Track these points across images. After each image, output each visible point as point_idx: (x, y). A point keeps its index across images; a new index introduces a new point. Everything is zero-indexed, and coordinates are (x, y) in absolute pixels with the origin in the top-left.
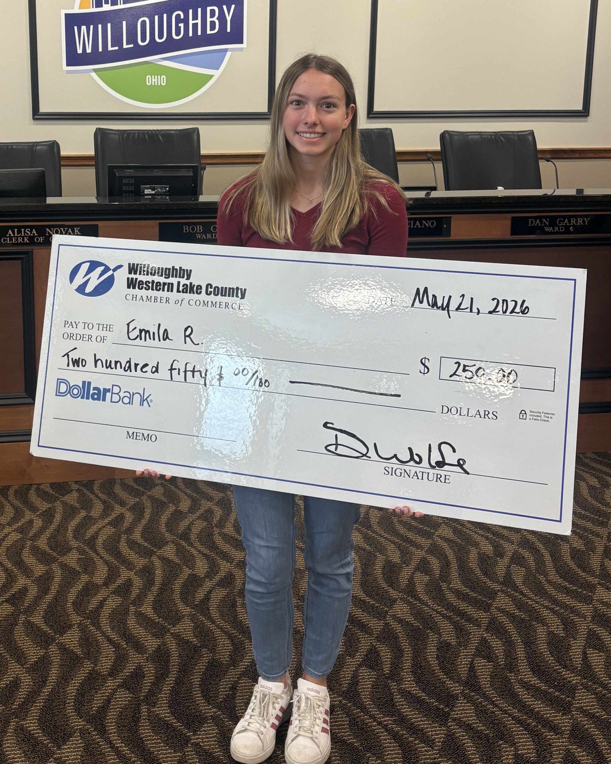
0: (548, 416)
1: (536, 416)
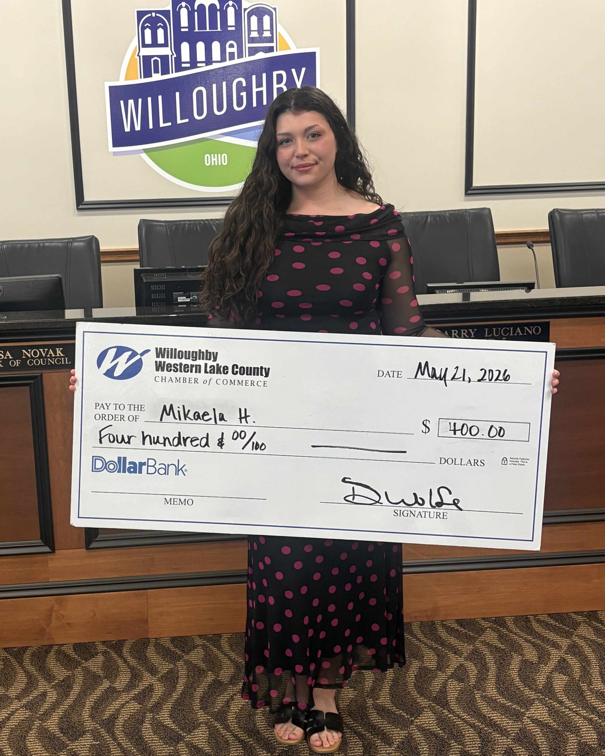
0: (524, 461)
1: (515, 461)
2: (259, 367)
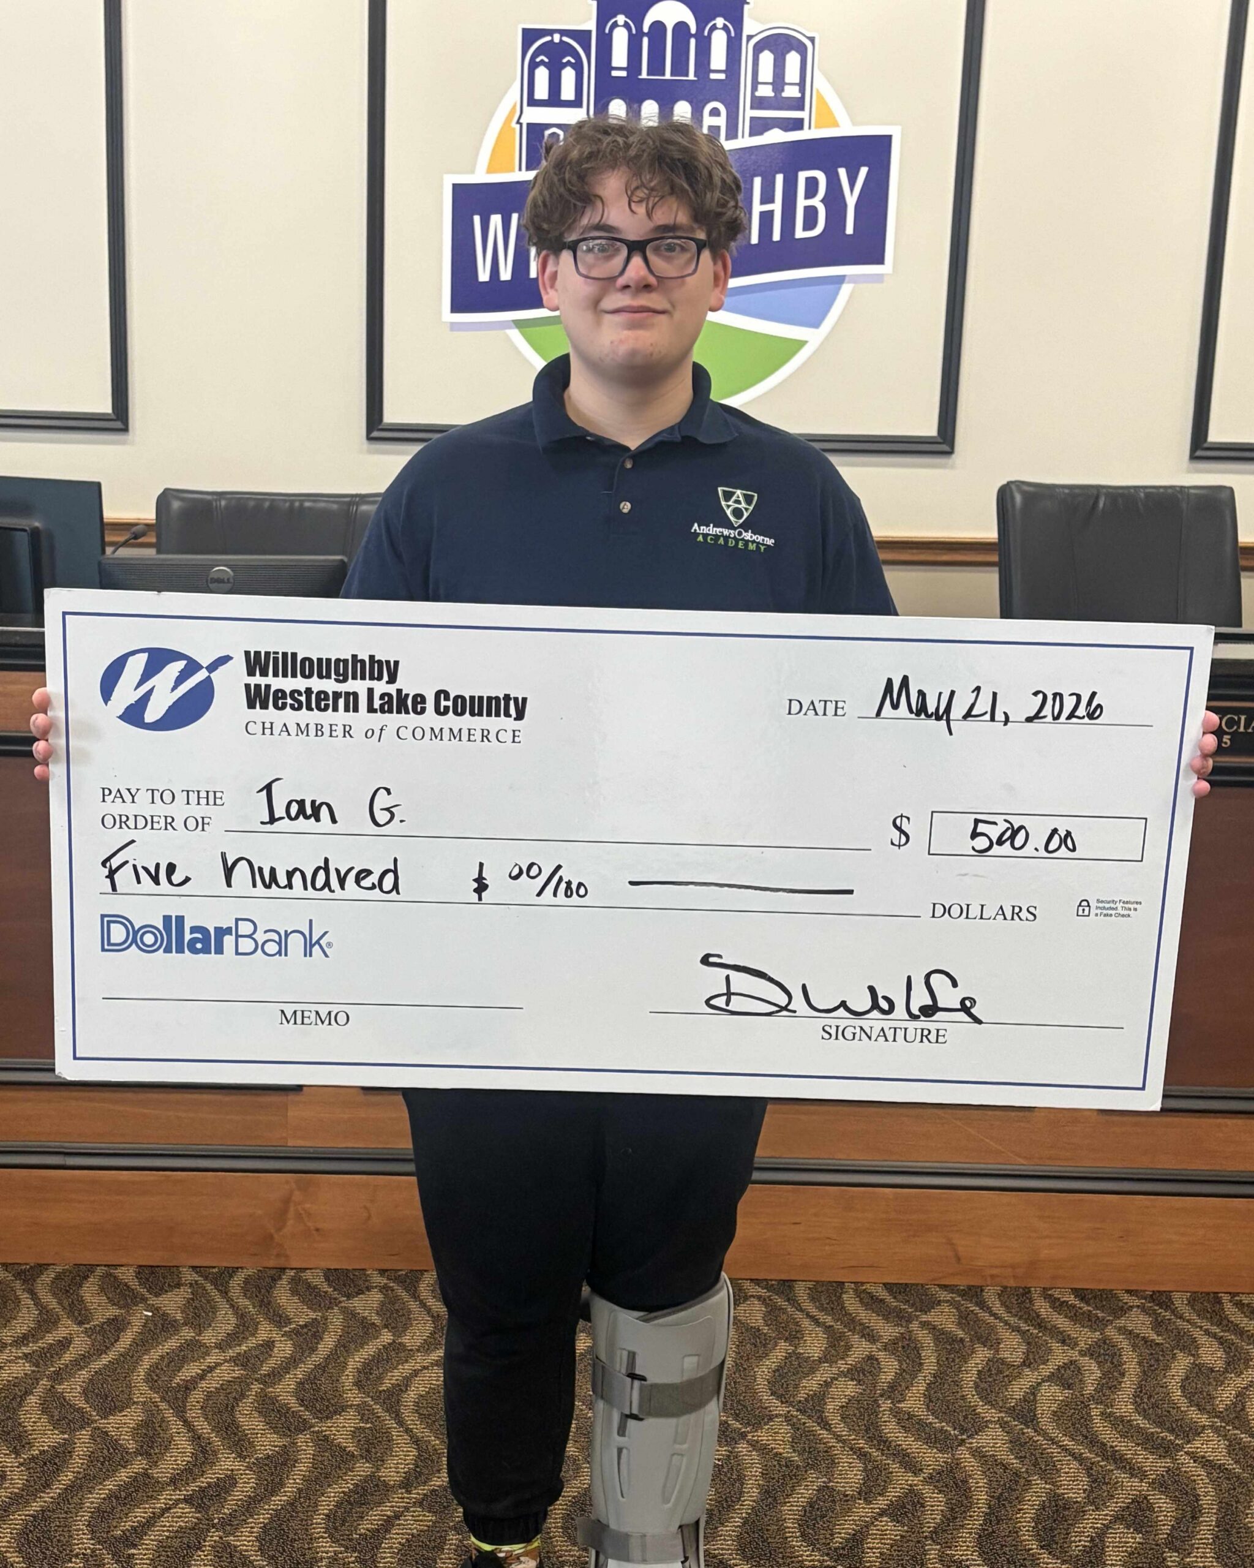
0: (1130, 907)
1: (1108, 908)
2: (501, 696)
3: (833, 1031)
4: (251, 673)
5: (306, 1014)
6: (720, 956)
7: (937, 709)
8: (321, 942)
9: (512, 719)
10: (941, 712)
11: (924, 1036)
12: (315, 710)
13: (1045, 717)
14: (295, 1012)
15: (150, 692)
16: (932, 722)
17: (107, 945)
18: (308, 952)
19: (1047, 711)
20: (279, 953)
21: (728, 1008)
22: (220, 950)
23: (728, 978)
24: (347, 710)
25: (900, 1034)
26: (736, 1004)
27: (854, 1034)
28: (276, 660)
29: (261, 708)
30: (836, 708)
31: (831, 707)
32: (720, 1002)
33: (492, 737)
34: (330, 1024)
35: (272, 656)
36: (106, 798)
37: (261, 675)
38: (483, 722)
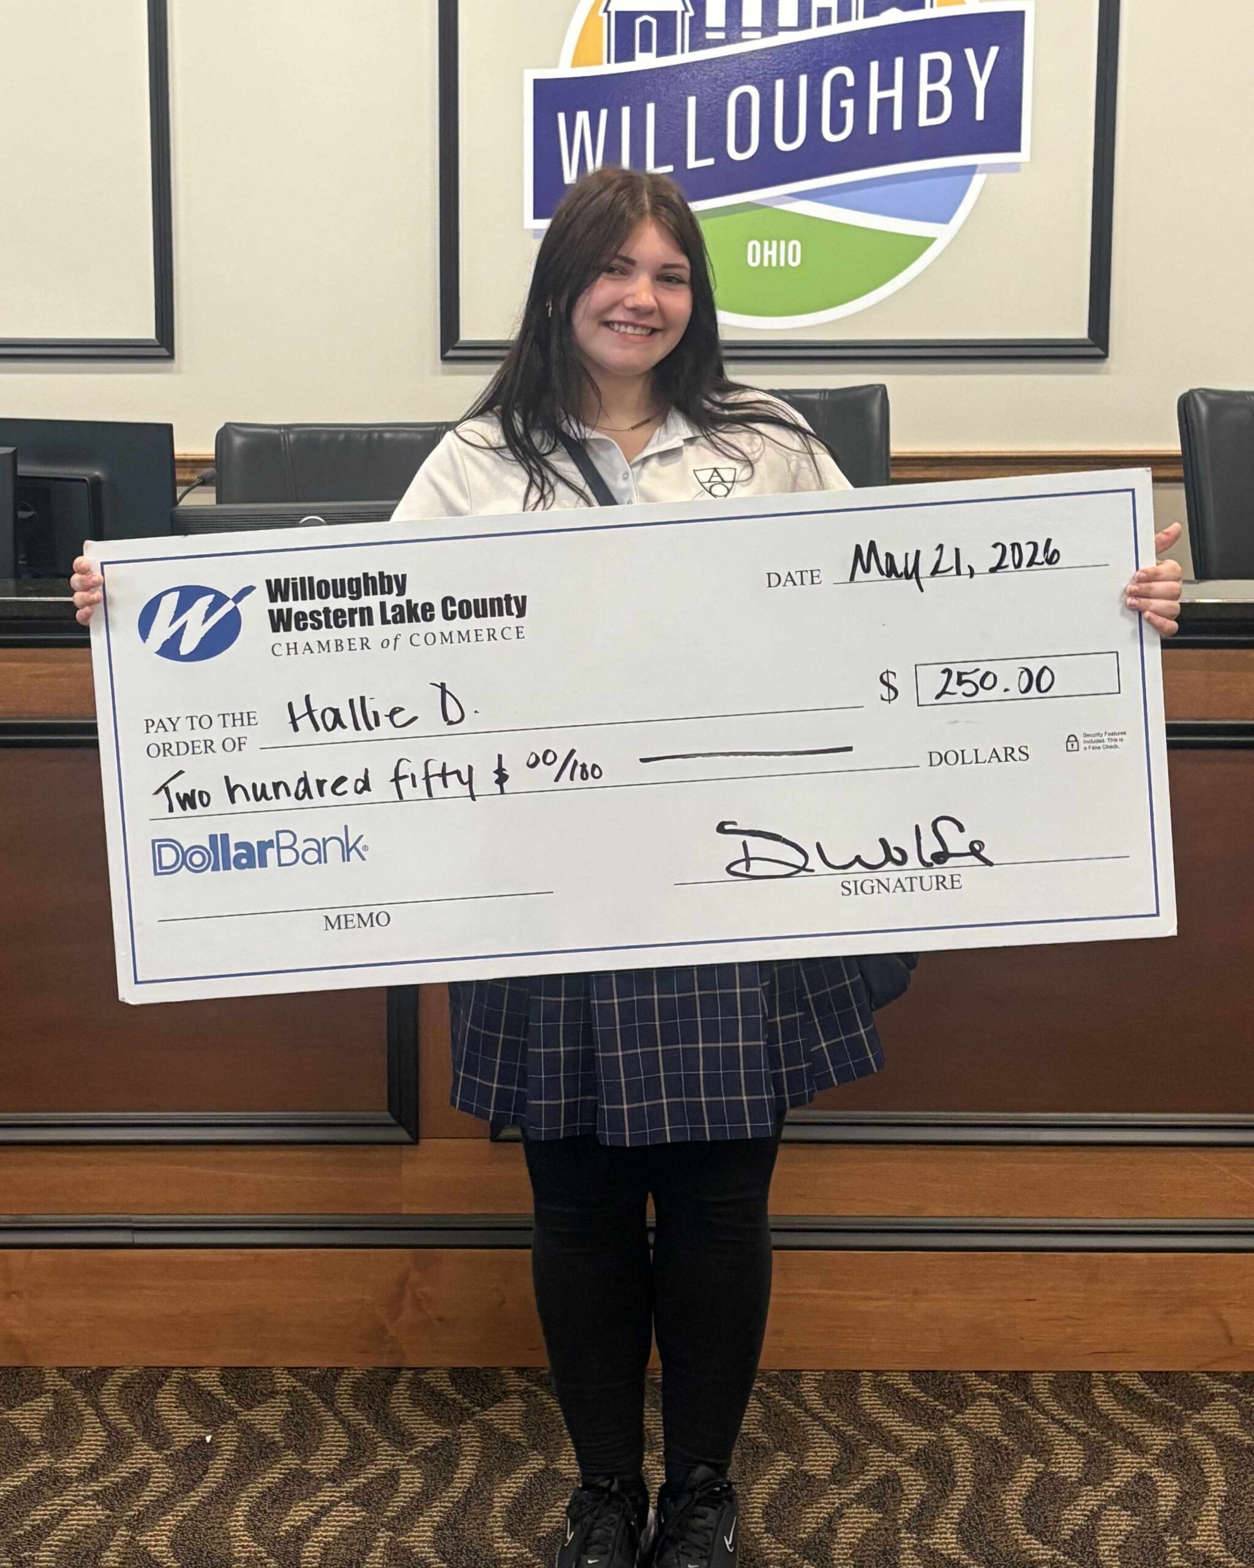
3: (852, 887)
4: (273, 599)
5: (349, 918)
6: (734, 823)
7: (906, 569)
8: (358, 846)
9: (514, 617)
10: (910, 570)
11: (940, 883)
12: (334, 628)
13: (1006, 566)
14: (338, 917)
15: (184, 626)
16: (903, 581)
17: (160, 869)
18: (346, 858)
19: (1008, 561)
20: (319, 860)
21: (749, 873)
22: (263, 864)
23: (744, 844)
24: (362, 624)
25: (916, 882)
26: (756, 868)
27: (872, 887)
28: (294, 585)
29: (285, 630)
30: (812, 577)
31: (807, 577)
32: (740, 868)
33: (498, 635)
34: (372, 926)
35: (291, 581)
36: (150, 729)
37: (283, 600)
38: (489, 622)
